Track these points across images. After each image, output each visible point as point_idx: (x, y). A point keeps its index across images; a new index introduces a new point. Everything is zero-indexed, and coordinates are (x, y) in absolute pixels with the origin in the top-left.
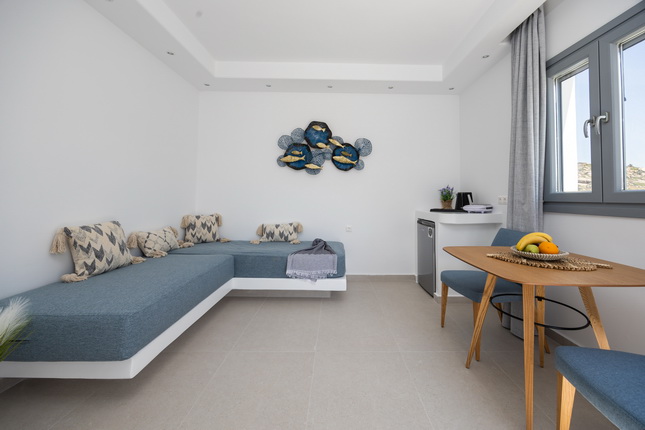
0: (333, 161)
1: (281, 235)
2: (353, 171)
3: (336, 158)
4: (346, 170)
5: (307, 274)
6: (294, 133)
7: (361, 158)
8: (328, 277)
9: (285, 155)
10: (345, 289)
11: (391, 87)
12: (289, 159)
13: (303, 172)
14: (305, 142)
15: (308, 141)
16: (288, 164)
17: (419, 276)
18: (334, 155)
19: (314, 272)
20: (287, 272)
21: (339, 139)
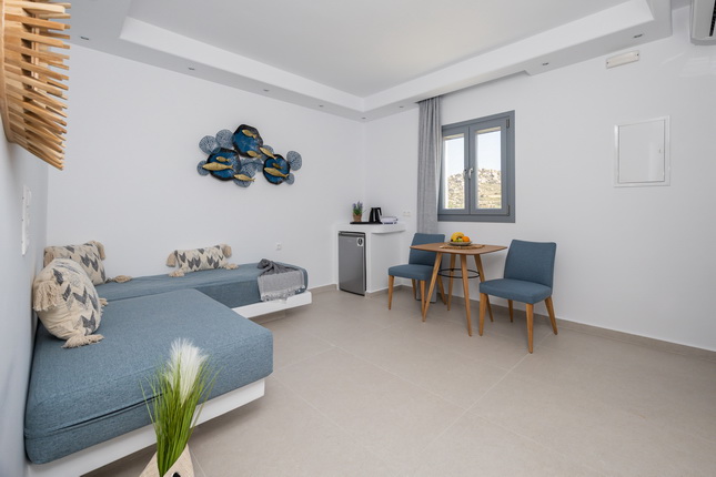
0: (264, 172)
1: (210, 261)
2: (284, 184)
3: (267, 169)
4: (276, 183)
5: (278, 293)
6: (220, 135)
7: (291, 172)
8: (297, 293)
9: (209, 161)
10: (310, 302)
11: (321, 106)
12: (213, 165)
13: (231, 183)
14: (233, 149)
15: (236, 147)
16: (212, 172)
17: (340, 284)
18: (265, 166)
19: (285, 291)
20: (263, 295)
21: (270, 149)
